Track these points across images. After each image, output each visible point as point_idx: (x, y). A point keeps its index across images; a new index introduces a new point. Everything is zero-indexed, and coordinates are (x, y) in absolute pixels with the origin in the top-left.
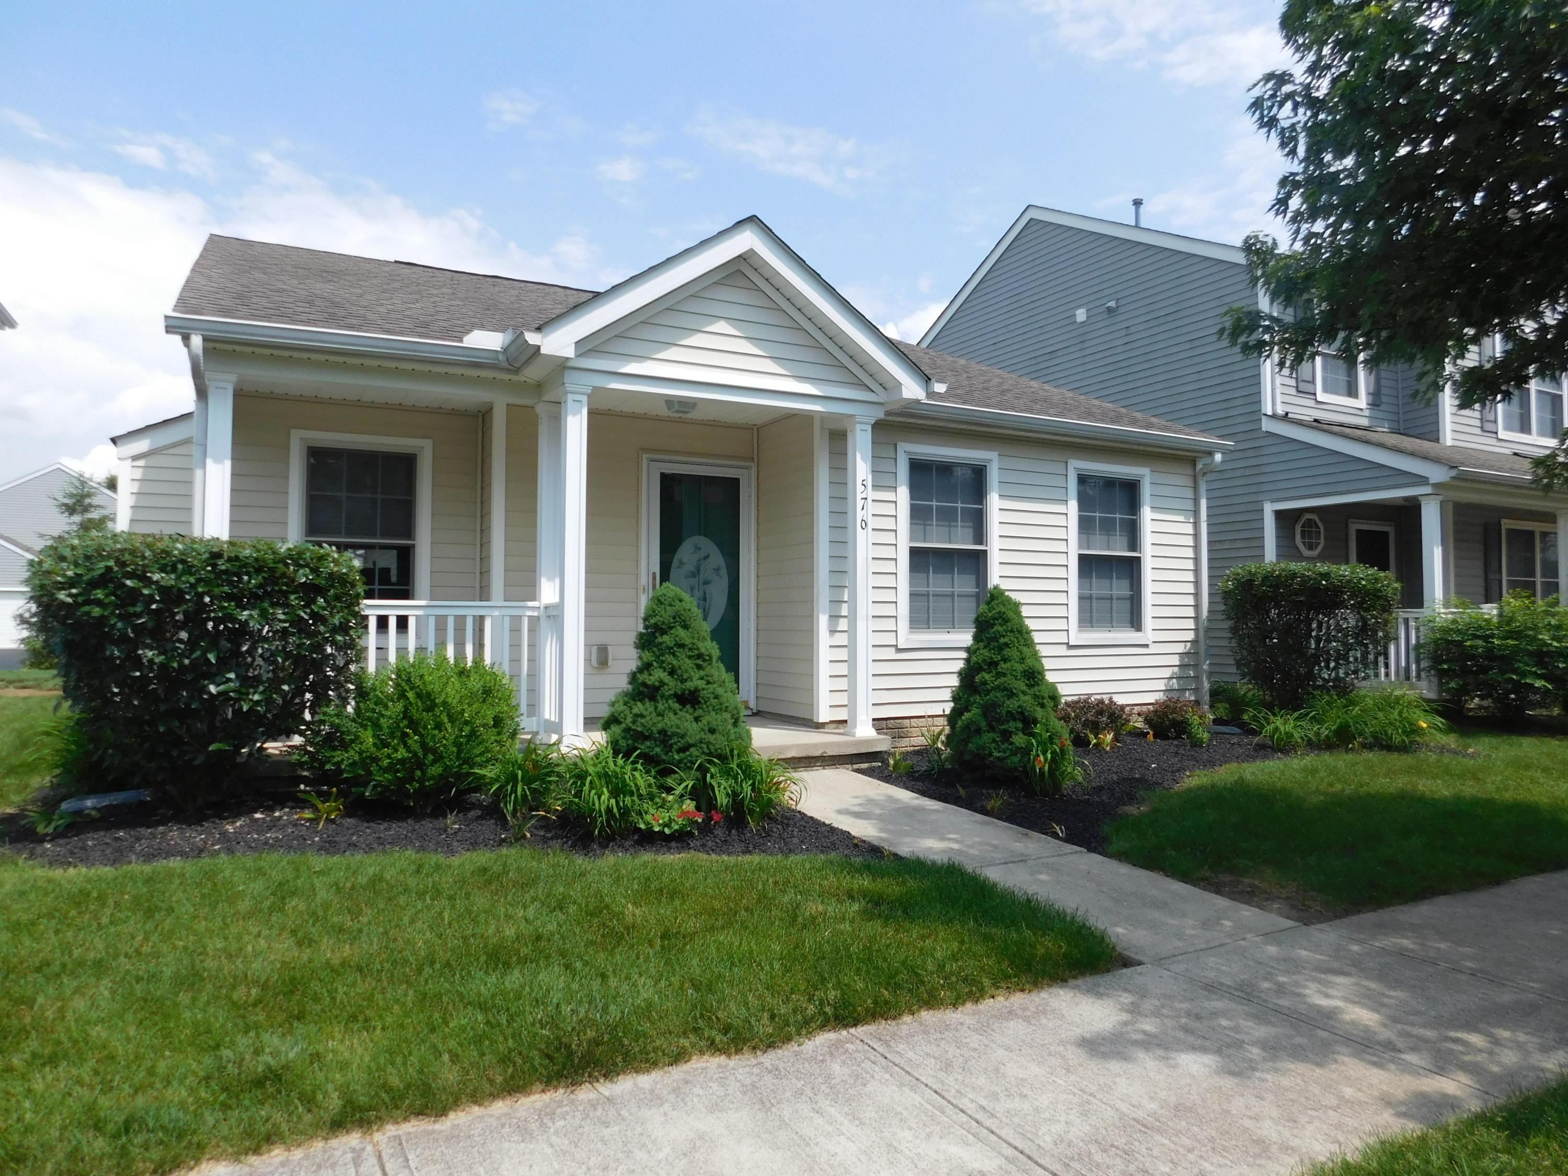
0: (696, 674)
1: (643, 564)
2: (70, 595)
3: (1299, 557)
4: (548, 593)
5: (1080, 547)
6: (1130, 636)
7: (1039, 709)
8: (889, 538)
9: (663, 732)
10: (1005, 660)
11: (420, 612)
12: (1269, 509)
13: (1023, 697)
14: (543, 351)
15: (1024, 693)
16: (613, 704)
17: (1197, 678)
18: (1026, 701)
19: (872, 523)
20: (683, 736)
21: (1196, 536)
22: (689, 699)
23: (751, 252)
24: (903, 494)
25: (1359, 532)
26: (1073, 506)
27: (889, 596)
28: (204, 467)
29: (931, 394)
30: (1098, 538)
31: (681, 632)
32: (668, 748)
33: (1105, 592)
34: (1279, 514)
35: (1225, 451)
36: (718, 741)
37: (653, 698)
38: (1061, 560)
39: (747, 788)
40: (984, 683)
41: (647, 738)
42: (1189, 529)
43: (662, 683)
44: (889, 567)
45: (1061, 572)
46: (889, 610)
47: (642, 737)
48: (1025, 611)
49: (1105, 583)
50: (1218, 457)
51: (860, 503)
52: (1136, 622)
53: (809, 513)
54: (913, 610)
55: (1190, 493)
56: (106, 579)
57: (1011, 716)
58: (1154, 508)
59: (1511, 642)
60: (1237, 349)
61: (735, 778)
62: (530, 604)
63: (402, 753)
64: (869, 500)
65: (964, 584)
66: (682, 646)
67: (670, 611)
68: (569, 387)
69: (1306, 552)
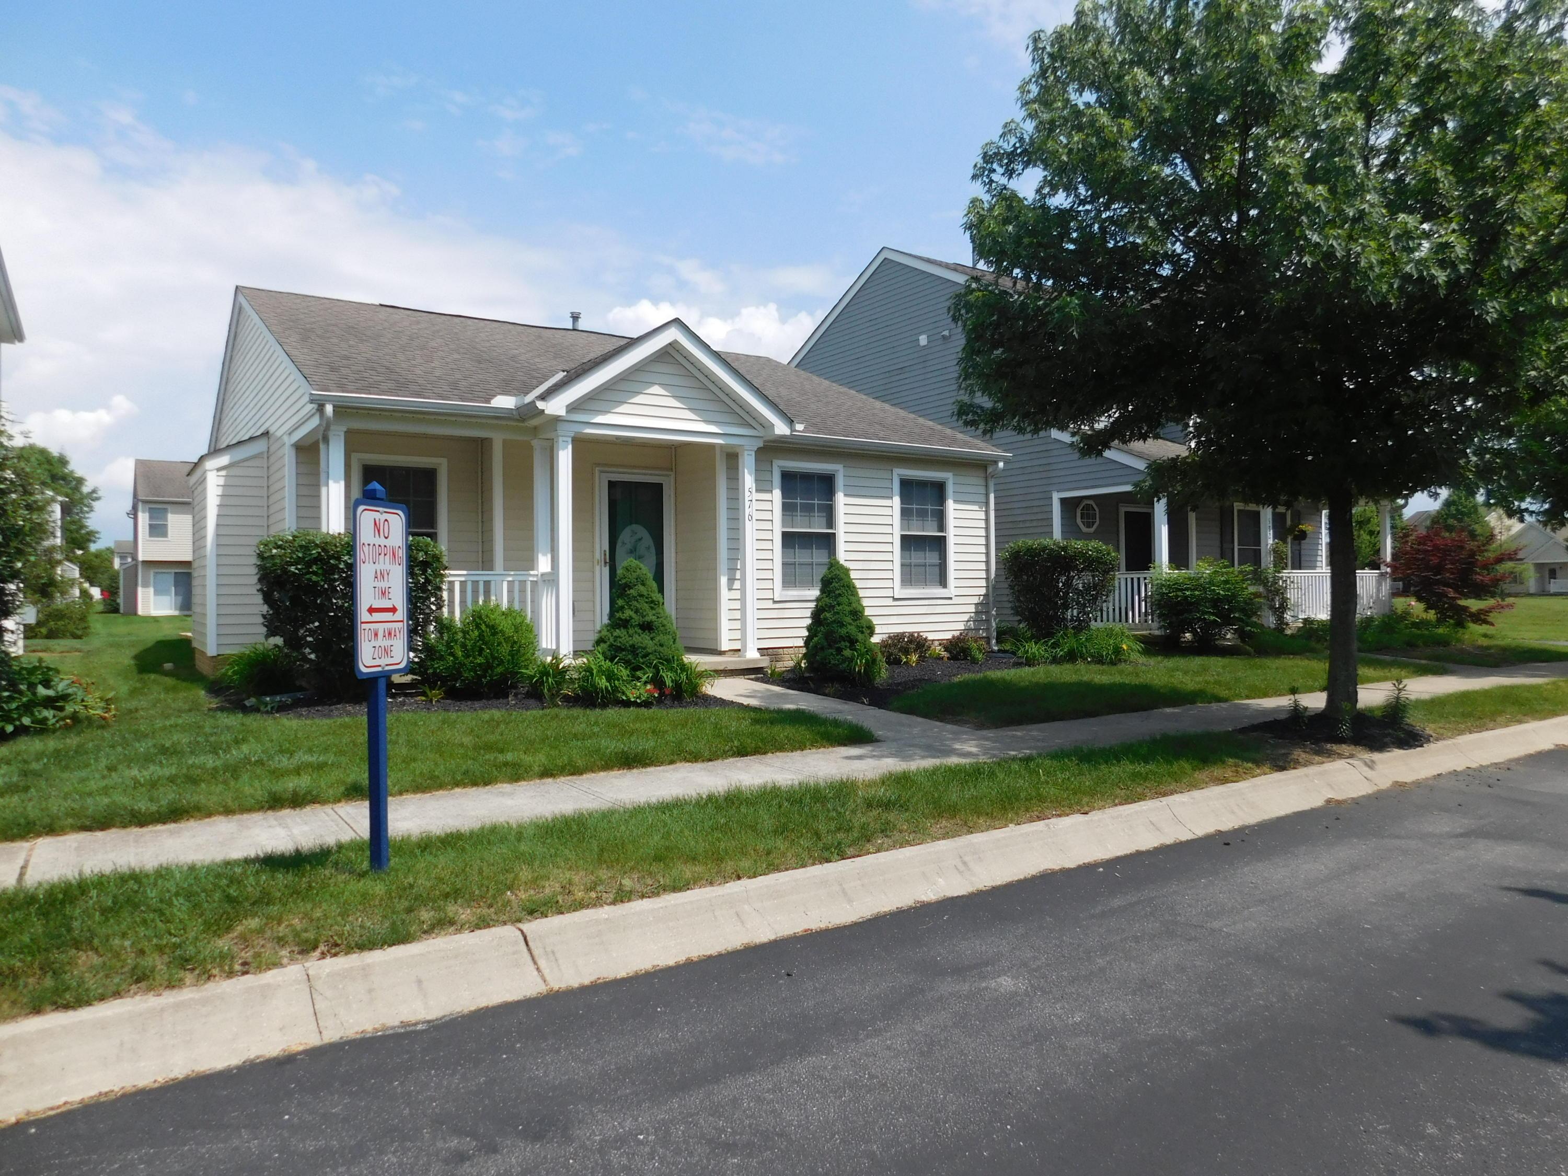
0: (651, 613)
1: (597, 546)
2: (296, 569)
3: (1080, 535)
4: (544, 564)
5: (902, 529)
6: (939, 591)
7: (859, 634)
8: (767, 526)
9: (633, 646)
10: (839, 604)
11: (463, 579)
12: (1056, 497)
13: (849, 627)
14: (546, 412)
15: (850, 624)
16: (600, 632)
17: (988, 621)
18: (852, 629)
19: (756, 515)
20: (644, 648)
21: (987, 520)
22: (647, 627)
23: (676, 342)
24: (777, 494)
25: (1127, 514)
26: (897, 500)
27: (768, 565)
28: (327, 485)
29: (793, 430)
30: (915, 522)
31: (642, 588)
32: (636, 655)
33: (922, 561)
34: (1063, 501)
35: (1007, 461)
36: (665, 651)
37: (625, 627)
38: (888, 539)
39: (684, 676)
40: (826, 619)
41: (623, 650)
42: (982, 515)
43: (631, 618)
44: (768, 545)
45: (888, 548)
46: (768, 575)
47: (620, 649)
48: (853, 575)
49: (920, 554)
50: (1001, 465)
51: (747, 504)
52: (943, 582)
53: (713, 509)
54: (784, 575)
55: (983, 491)
56: (317, 560)
57: (842, 638)
58: (955, 501)
59: (1197, 593)
60: (961, 422)
61: (676, 672)
62: (532, 572)
63: (480, 660)
64: (754, 501)
65: (819, 556)
66: (642, 596)
67: (635, 575)
68: (560, 432)
69: (1084, 529)
